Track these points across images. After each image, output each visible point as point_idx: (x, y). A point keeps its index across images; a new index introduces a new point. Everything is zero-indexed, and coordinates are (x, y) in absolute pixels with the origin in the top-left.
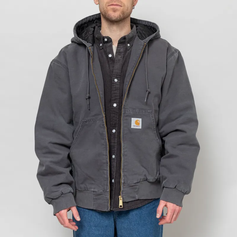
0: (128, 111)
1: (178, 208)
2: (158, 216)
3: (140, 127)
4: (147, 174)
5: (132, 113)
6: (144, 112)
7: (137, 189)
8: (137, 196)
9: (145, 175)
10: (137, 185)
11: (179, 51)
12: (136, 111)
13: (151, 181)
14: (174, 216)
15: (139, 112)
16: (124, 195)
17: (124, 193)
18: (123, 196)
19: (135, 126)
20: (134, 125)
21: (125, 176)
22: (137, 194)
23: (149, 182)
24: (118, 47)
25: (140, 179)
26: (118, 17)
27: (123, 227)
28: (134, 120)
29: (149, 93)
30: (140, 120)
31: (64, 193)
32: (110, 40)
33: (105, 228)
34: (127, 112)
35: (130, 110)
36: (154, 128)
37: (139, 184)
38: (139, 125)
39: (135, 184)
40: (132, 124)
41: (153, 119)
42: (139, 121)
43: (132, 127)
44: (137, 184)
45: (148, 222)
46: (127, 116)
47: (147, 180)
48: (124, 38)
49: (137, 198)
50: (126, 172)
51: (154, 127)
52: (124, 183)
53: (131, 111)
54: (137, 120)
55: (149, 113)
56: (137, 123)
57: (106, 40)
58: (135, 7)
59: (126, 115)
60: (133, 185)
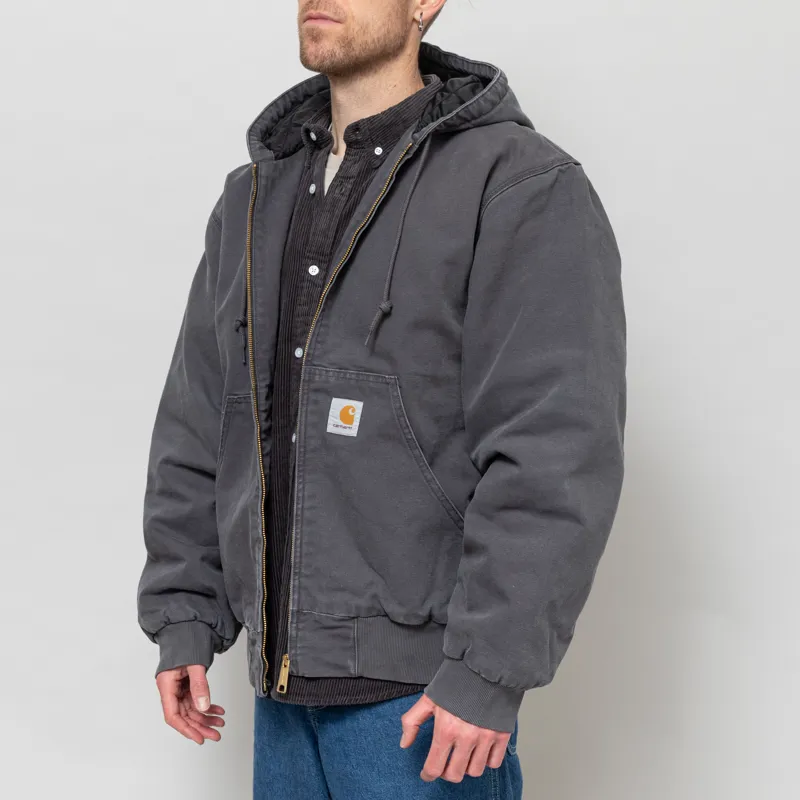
0: (320, 375)
3: (352, 431)
5: (332, 380)
6: (371, 379)
8: (350, 663)
9: (376, 599)
10: (350, 628)
12: (348, 376)
15: (357, 380)
16: (299, 652)
17: (299, 646)
19: (337, 426)
20: (335, 424)
21: (303, 591)
22: (353, 657)
23: (396, 623)
24: (347, 160)
25: (358, 608)
29: (386, 315)
30: (358, 406)
34: (317, 378)
35: (327, 371)
36: (407, 439)
37: (354, 625)
38: (351, 423)
39: (341, 624)
40: (331, 418)
41: (398, 405)
42: (353, 411)
43: (330, 429)
44: (347, 624)
46: (317, 390)
47: (387, 615)
49: (354, 671)
50: (307, 576)
51: (405, 434)
52: (298, 612)
53: (331, 374)
54: (348, 408)
55: (386, 383)
56: (346, 417)
57: (313, 137)
59: (313, 386)
60: (334, 624)
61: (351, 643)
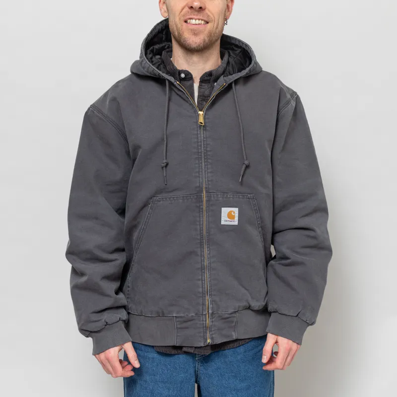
1: (295, 346)
2: (265, 359)
3: (236, 222)
4: (250, 299)
5: (221, 199)
6: (241, 197)
7: (234, 323)
8: (233, 333)
9: (247, 301)
10: (234, 317)
11: (298, 96)
12: (229, 196)
13: (256, 308)
14: (289, 358)
15: (233, 198)
16: (213, 332)
17: (213, 329)
18: (212, 334)
19: (226, 221)
21: (213, 303)
22: (235, 331)
23: (252, 310)
24: (201, 88)
25: (239, 307)
26: (201, 44)
27: (212, 383)
28: (225, 211)
29: (247, 167)
30: (236, 211)
31: (109, 322)
32: (189, 77)
33: (179, 385)
34: (212, 198)
35: (217, 195)
36: (258, 224)
37: (237, 315)
38: (234, 219)
39: (231, 316)
40: (222, 217)
41: (256, 208)
42: (234, 213)
43: (223, 223)
44: (234, 315)
45: (252, 375)
46: (213, 205)
47: (249, 308)
48: (210, 74)
49: (234, 338)
50: (214, 295)
51: (258, 222)
52: (213, 313)
53: (219, 196)
54: (231, 211)
55: (249, 198)
56: (230, 216)
57: (183, 75)
58: (228, 21)
59: (211, 203)
60: (228, 316)
61: (234, 324)
